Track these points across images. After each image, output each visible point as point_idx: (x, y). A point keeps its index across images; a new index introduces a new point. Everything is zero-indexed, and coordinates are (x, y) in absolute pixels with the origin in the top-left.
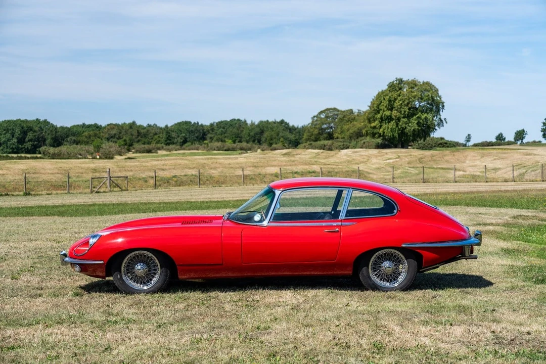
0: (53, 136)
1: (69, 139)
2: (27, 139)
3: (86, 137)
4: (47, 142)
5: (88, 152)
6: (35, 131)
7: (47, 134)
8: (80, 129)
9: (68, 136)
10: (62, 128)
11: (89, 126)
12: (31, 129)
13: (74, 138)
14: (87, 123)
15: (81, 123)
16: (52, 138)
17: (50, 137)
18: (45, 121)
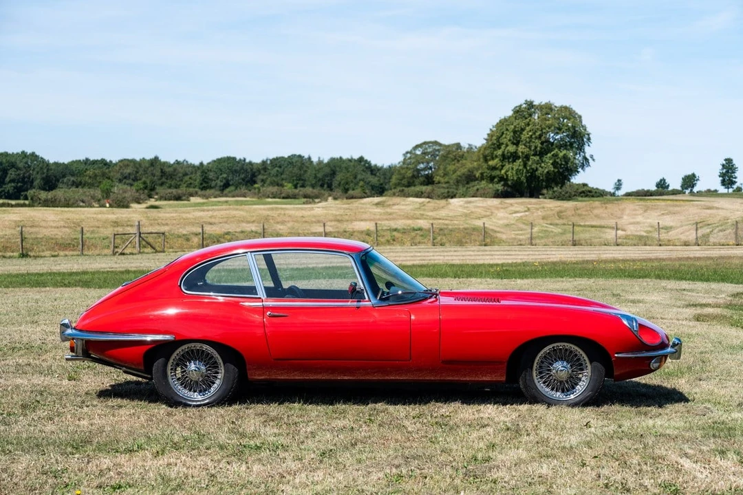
0: (44, 176)
1: (65, 180)
2: (7, 179)
3: (90, 177)
4: (36, 183)
5: (93, 197)
6: (18, 169)
7: (35, 173)
8: (82, 167)
9: (64, 176)
10: (56, 164)
11: (95, 162)
12: (13, 165)
13: (72, 179)
14: (92, 158)
15: (82, 158)
16: (43, 179)
17: (39, 176)
18: (33, 154)
